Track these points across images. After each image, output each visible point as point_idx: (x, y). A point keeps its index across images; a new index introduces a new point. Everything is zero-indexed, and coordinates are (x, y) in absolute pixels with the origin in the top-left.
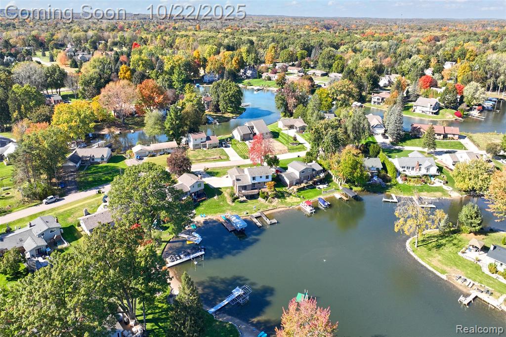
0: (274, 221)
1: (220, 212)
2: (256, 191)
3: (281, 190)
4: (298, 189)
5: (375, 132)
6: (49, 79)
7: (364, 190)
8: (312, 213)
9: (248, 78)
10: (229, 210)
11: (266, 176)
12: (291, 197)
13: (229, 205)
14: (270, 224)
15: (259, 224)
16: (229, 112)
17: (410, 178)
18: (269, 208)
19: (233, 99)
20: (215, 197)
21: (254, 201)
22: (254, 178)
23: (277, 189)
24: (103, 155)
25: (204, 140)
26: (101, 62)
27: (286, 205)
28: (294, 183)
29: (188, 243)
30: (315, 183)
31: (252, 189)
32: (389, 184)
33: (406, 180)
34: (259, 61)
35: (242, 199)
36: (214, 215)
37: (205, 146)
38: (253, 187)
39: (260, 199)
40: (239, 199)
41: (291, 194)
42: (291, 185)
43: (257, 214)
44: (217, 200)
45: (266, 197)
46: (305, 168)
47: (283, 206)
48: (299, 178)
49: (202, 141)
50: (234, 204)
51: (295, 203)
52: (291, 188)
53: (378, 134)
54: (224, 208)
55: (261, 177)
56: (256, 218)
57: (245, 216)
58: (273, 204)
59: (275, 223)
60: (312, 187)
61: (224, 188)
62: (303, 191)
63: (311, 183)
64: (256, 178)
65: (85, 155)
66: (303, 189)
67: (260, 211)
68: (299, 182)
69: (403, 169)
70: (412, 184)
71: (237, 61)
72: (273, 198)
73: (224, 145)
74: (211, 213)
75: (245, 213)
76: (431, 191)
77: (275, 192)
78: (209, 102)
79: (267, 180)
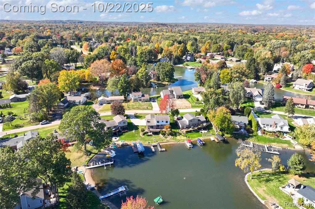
0: (164, 149)
1: (134, 140)
2: (158, 130)
3: (176, 131)
4: (186, 131)
5: (256, 100)
6: (70, 57)
7: (232, 137)
8: (190, 147)
9: (188, 61)
10: (139, 139)
11: (166, 121)
12: (181, 136)
13: (140, 136)
14: (161, 151)
15: (153, 150)
16: (166, 81)
17: (267, 133)
18: (164, 141)
19: (168, 73)
20: (133, 131)
21: (157, 136)
22: (158, 122)
23: (173, 130)
24: (80, 101)
25: (140, 96)
26: (102, 49)
27: (176, 140)
28: (185, 128)
29: (107, 156)
30: (200, 129)
31: (157, 129)
32: (251, 135)
33: (264, 133)
34: (197, 51)
35: (149, 134)
36: (129, 141)
37: (140, 100)
38: (158, 127)
39: (160, 135)
40: (148, 134)
41: (181, 134)
42: (183, 128)
43: (155, 144)
44: (134, 133)
45: (164, 134)
46: (193, 118)
47: (173, 141)
48: (188, 124)
49: (139, 97)
50: (143, 136)
51: (182, 140)
52: (182, 131)
53: (257, 101)
54: (137, 138)
55: (163, 121)
56: (153, 146)
57: (147, 144)
58: (167, 139)
59: (164, 151)
60: (197, 131)
61: (140, 126)
62: (190, 133)
63: (196, 128)
64: (160, 122)
65: (71, 100)
66: (190, 132)
67: (158, 142)
68: (188, 127)
69: (264, 126)
70: (267, 136)
71: (181, 51)
72: (168, 135)
73: (152, 101)
74: (128, 140)
75: (148, 142)
76: (280, 143)
77: (170, 132)
78: (154, 74)
79: (167, 124)
